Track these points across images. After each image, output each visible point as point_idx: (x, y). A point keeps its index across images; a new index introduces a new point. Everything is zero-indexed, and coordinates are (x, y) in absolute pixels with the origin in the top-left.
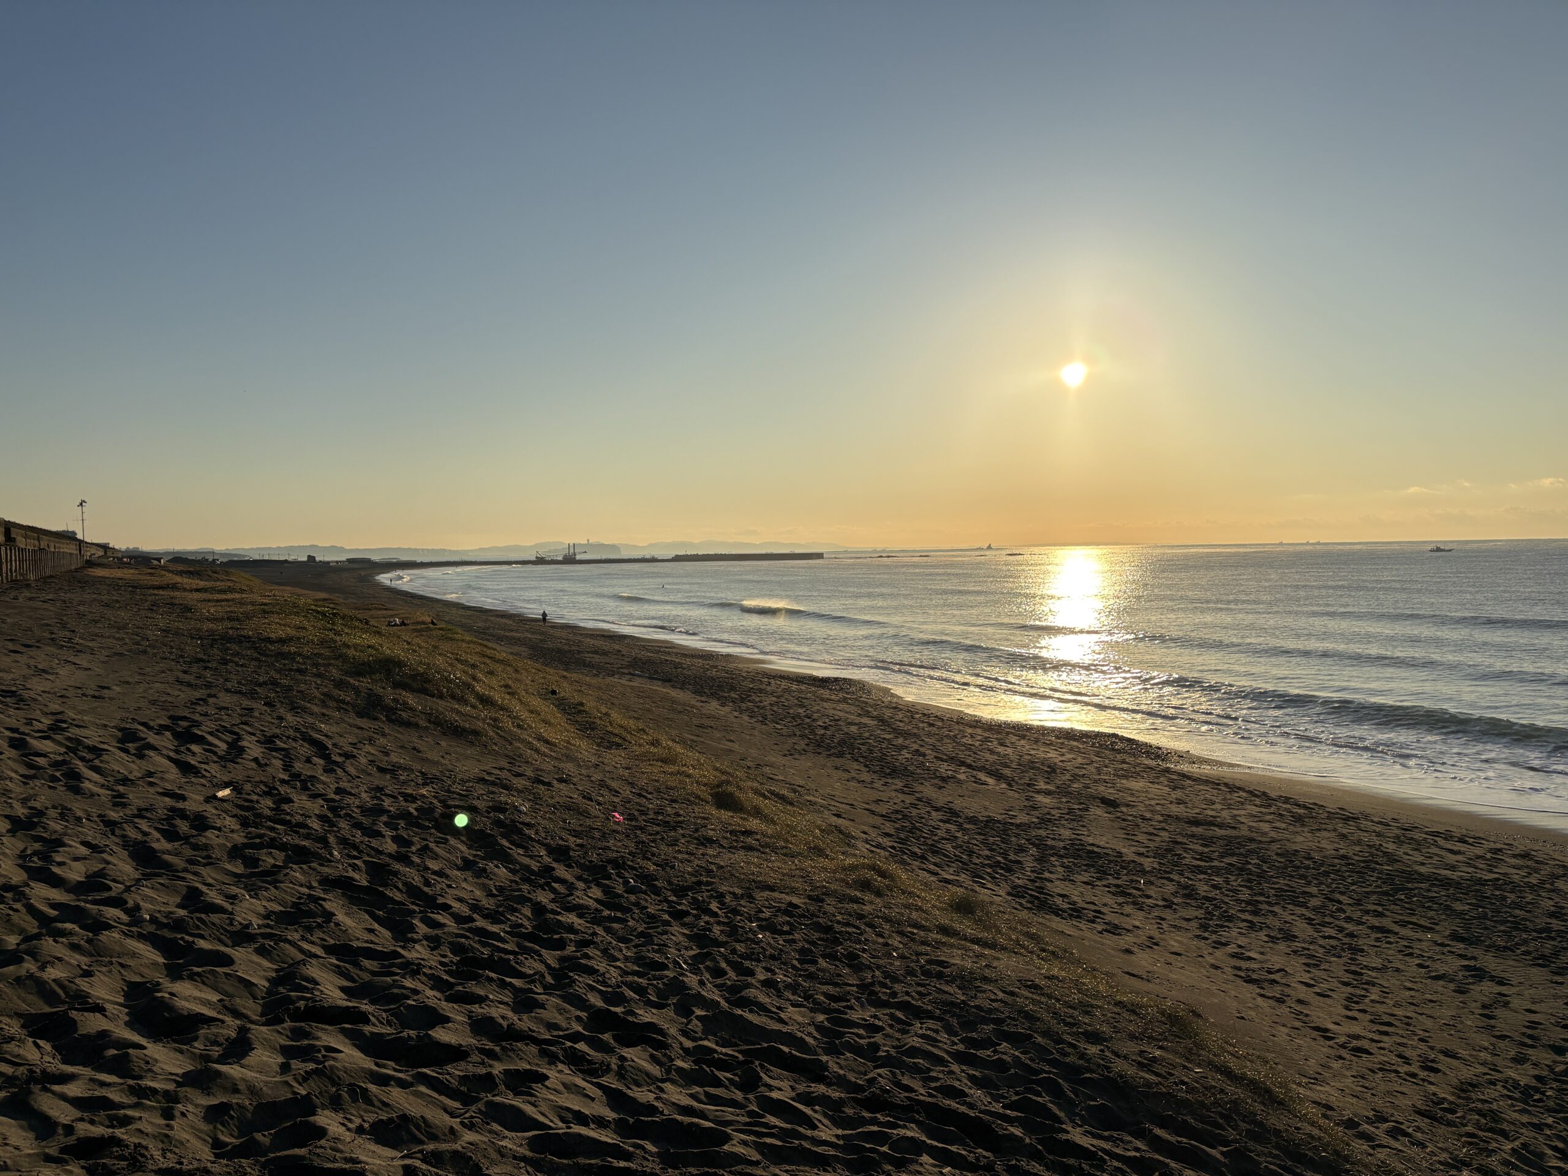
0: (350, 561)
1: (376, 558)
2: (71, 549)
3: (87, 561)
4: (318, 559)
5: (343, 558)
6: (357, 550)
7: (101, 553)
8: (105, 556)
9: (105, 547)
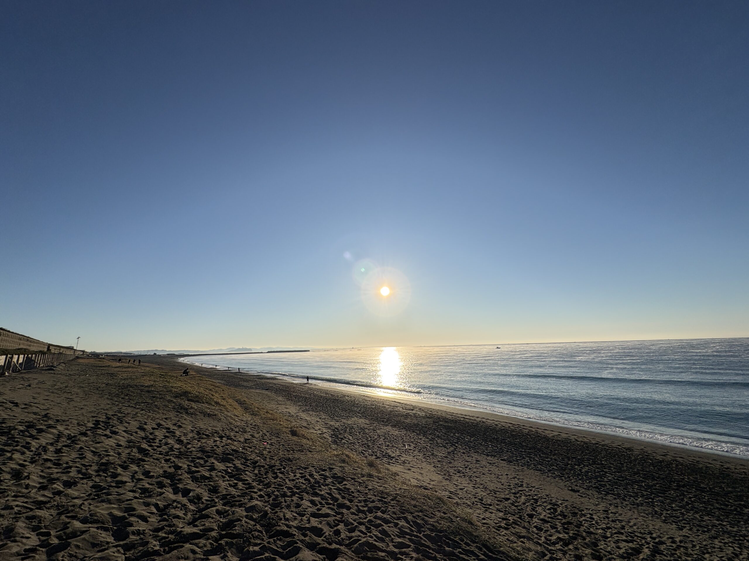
0: (168, 354)
1: (176, 353)
2: (72, 352)
3: (76, 357)
4: (157, 354)
5: (166, 353)
6: (171, 351)
7: (82, 353)
8: (83, 354)
9: (83, 351)
